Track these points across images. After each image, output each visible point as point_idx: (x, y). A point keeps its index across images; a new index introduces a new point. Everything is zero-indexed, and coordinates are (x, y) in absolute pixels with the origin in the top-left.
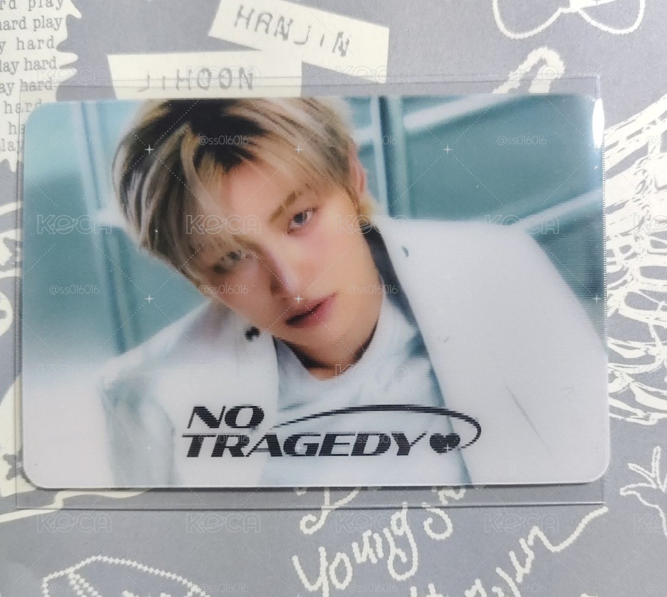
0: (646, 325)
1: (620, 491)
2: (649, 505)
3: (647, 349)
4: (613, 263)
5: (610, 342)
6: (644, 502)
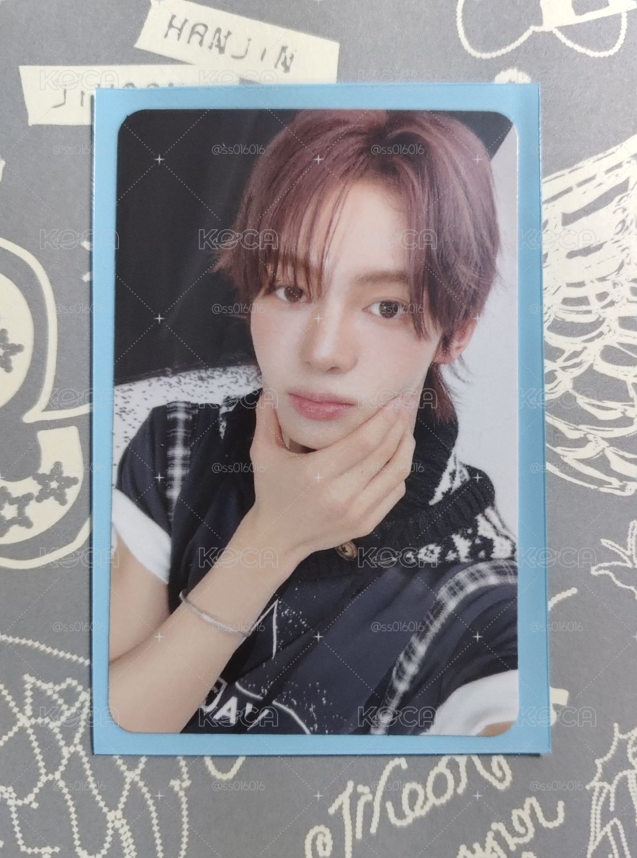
0: (624, 383)
1: (590, 571)
2: (623, 586)
3: (624, 409)
4: (589, 312)
5: (582, 401)
6: (618, 583)
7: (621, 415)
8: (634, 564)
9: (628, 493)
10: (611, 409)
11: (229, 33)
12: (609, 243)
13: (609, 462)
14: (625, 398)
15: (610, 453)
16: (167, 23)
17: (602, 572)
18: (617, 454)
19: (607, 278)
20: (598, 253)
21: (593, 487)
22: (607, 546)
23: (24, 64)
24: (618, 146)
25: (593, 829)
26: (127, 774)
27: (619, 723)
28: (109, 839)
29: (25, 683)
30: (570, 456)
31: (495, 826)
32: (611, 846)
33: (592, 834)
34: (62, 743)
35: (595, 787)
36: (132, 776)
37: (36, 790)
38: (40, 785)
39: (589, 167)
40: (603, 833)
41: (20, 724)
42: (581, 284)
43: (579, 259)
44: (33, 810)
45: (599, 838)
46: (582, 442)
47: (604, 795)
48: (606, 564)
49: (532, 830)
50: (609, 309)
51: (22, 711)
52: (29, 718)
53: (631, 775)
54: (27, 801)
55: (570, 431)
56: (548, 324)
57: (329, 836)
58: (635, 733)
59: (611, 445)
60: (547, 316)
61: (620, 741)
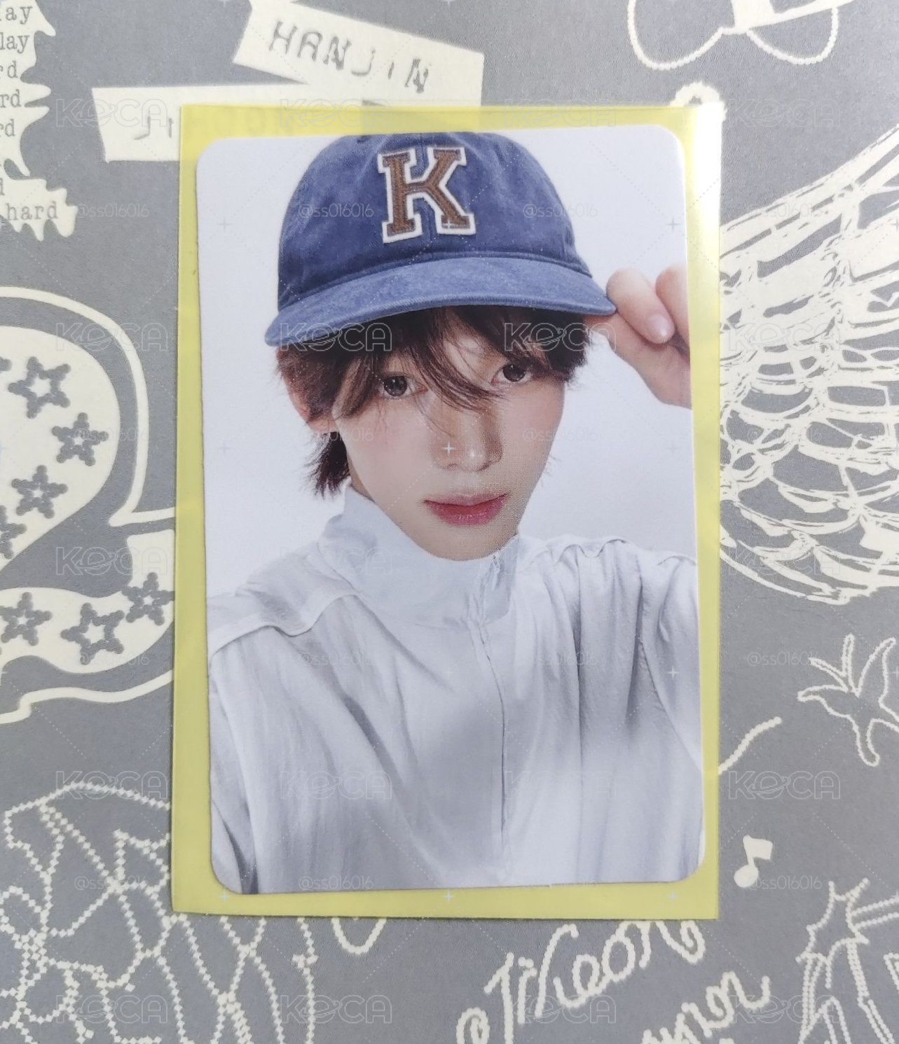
0: (835, 466)
1: (797, 696)
2: (837, 714)
3: (837, 500)
4: (792, 382)
5: (785, 490)
6: (831, 711)
7: (832, 507)
8: (850, 688)
9: (842, 601)
10: (820, 500)
11: (348, 44)
12: (817, 297)
13: (818, 564)
14: (837, 486)
15: (820, 554)
16: (272, 31)
17: (811, 698)
18: (829, 555)
19: (813, 341)
20: (802, 310)
21: (799, 595)
22: (816, 666)
23: (97, 85)
25: (805, 1011)
26: (240, 948)
27: (836, 880)
28: (220, 1027)
29: (116, 841)
30: (772, 558)
31: (686, 1007)
32: (828, 1030)
33: (805, 1017)
34: (162, 912)
35: (807, 959)
36: (246, 951)
37: (131, 970)
38: (136, 962)
39: (792, 202)
40: (818, 1016)
41: (110, 890)
42: (782, 348)
43: (779, 318)
45: (814, 1021)
46: (786, 541)
47: (818, 969)
48: (816, 688)
49: (731, 1012)
50: (816, 378)
51: (112, 873)
52: (122, 883)
53: (851, 945)
54: (120, 983)
55: (772, 526)
56: (742, 397)
57: (485, 1020)
58: (855, 893)
59: (822, 544)
60: (741, 388)
61: (837, 903)
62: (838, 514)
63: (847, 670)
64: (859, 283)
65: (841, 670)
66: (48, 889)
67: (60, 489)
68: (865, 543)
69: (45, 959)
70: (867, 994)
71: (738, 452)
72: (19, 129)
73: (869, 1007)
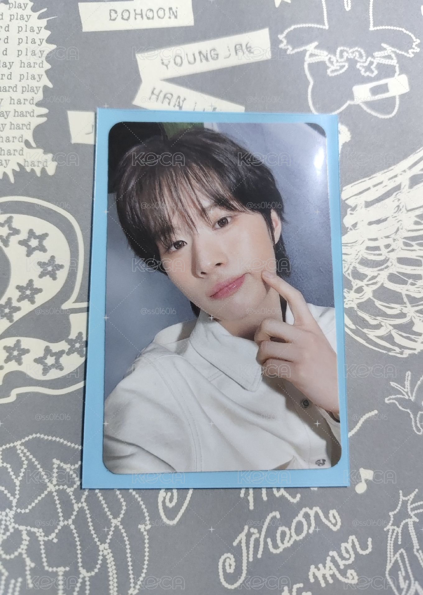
0: (401, 293)
1: (385, 400)
2: (403, 409)
3: (402, 309)
4: (381, 255)
5: (378, 303)
6: (400, 408)
7: (400, 312)
8: (409, 397)
9: (405, 356)
10: (394, 308)
11: (185, 99)
12: (391, 218)
13: (393, 338)
14: (402, 303)
15: (394, 333)
16: (151, 92)
17: (391, 401)
18: (398, 334)
19: (390, 237)
20: (385, 223)
21: (385, 352)
22: (394, 386)
23: (70, 109)
24: (395, 166)
25: (389, 556)
26: (112, 521)
27: (403, 490)
28: (100, 562)
29: (54, 464)
30: (372, 334)
31: (331, 553)
32: (399, 566)
33: (389, 558)
34: (74, 501)
35: (389, 529)
36: (115, 522)
37: (57, 531)
38: (59, 527)
39: (379, 177)
40: (395, 558)
41: (49, 489)
42: (376, 239)
43: (374, 226)
44: (54, 543)
45: (393, 561)
46: (378, 327)
47: (395, 534)
49: (353, 556)
50: (392, 253)
52: (55, 486)
53: (410, 522)
54: (50, 538)
55: (372, 320)
56: (358, 261)
57: (233, 559)
58: (412, 496)
59: (395, 328)
60: (358, 256)
61: (403, 501)
62: (402, 315)
63: (407, 388)
64: (410, 213)
65: (405, 388)
66: (18, 488)
67: (40, 291)
68: (415, 329)
69: (13, 524)
70: (418, 547)
71: (357, 285)
72: (33, 127)
73: (419, 554)
